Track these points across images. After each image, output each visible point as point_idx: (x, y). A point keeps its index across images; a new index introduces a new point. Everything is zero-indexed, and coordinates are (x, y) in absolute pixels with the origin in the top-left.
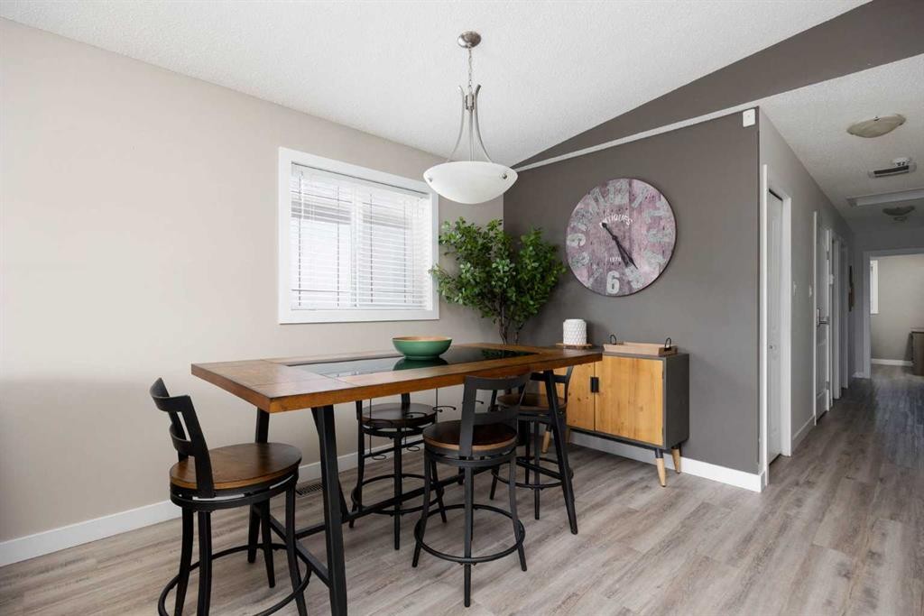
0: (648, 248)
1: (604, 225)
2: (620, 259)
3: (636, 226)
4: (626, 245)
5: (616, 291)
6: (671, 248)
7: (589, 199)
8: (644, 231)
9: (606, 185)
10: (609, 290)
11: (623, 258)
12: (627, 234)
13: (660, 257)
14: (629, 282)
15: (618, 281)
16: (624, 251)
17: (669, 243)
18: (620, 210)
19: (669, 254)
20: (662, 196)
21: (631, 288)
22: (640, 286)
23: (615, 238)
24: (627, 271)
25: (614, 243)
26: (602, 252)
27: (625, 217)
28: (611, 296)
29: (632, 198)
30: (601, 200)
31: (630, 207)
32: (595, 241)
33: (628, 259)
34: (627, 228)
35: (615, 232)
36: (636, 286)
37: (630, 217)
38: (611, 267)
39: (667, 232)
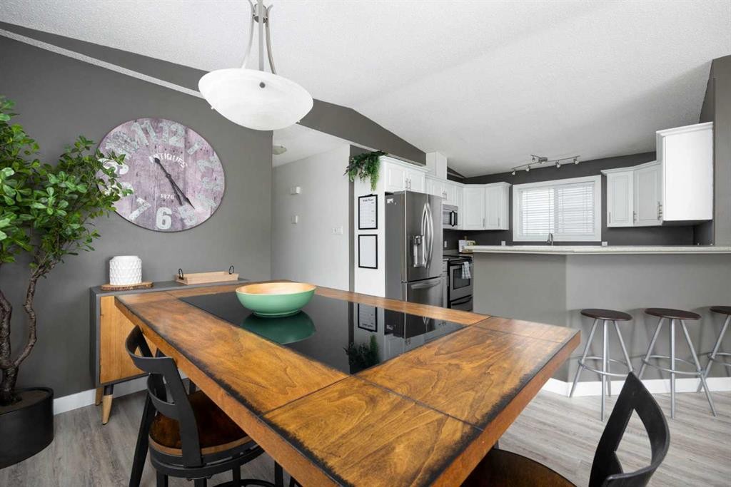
0: (202, 192)
1: (157, 161)
2: (173, 197)
3: (191, 171)
4: (180, 185)
5: (167, 226)
6: (221, 196)
7: (137, 127)
8: (198, 176)
9: (159, 122)
10: (159, 225)
11: (178, 197)
12: (181, 176)
13: (212, 201)
14: (182, 220)
15: (170, 218)
16: (179, 189)
17: (220, 192)
18: (174, 151)
19: (219, 200)
20: (215, 154)
21: (183, 225)
22: (193, 223)
23: (168, 176)
24: (180, 209)
25: (167, 180)
26: (149, 186)
27: (180, 159)
28: (160, 231)
29: (188, 145)
30: (153, 134)
31: (186, 152)
32: (142, 173)
33: (181, 197)
34: (182, 170)
35: (168, 170)
36: (189, 224)
37: (185, 161)
38: (162, 203)
39: (218, 182)
